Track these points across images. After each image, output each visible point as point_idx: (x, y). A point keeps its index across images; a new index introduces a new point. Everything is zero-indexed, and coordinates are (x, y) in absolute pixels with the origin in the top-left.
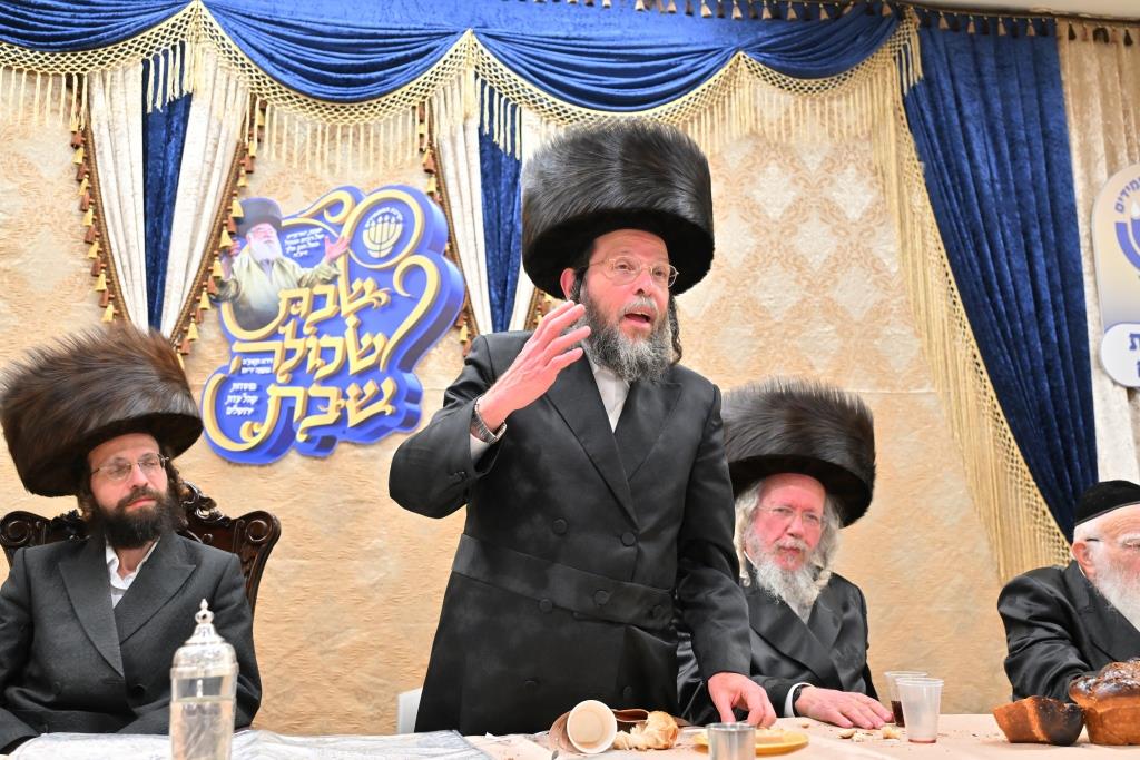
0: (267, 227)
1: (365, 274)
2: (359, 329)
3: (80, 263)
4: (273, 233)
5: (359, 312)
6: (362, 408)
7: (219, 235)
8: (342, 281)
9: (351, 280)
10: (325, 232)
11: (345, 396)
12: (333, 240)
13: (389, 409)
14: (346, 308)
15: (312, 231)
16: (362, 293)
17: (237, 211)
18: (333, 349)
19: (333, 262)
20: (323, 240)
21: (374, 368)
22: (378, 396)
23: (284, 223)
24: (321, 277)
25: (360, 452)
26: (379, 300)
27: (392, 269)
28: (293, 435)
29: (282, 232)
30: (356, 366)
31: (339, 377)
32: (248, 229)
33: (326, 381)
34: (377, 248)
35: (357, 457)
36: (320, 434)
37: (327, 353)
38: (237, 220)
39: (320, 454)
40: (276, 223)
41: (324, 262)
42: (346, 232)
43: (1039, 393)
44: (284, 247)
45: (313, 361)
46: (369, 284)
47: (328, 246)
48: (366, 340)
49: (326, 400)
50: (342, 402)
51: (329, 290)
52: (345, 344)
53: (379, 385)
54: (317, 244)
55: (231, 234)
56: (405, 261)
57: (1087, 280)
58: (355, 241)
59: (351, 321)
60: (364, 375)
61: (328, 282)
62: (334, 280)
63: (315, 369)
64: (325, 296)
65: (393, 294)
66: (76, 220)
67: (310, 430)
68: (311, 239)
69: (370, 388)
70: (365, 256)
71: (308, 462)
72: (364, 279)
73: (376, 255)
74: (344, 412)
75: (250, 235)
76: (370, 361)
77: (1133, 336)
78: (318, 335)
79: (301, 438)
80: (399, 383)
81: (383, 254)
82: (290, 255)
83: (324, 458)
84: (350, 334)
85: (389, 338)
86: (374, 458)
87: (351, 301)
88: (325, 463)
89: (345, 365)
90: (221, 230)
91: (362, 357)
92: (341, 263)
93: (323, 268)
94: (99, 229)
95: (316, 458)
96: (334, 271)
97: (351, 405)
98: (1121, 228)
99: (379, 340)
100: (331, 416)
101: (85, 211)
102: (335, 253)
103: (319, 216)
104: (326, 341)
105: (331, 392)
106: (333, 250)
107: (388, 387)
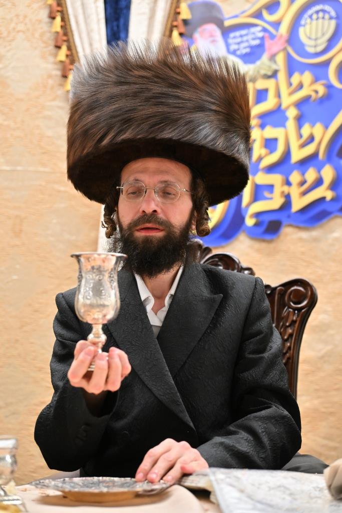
0: (212, 28)
1: (303, 68)
2: (300, 121)
3: (50, 66)
4: (218, 33)
5: (299, 104)
6: (304, 193)
7: (170, 35)
8: (282, 76)
9: (290, 74)
10: (265, 30)
11: (288, 183)
12: (272, 37)
13: (329, 195)
14: (287, 100)
15: (253, 30)
16: (300, 86)
17: (185, 14)
18: (276, 140)
19: (273, 58)
20: (262, 39)
21: (313, 157)
22: (319, 182)
23: (227, 23)
24: (263, 72)
25: (304, 235)
26: (316, 92)
27: (327, 63)
28: (242, 219)
29: (226, 32)
30: (297, 155)
31: (282, 165)
32: (195, 29)
33: (271, 169)
34: (312, 43)
35: (301, 239)
36: (267, 218)
37: (270, 144)
38: (185, 22)
39: (268, 237)
40: (219, 23)
41: (265, 58)
42: (284, 29)
44: (228, 45)
45: (258, 151)
46: (307, 77)
47: (268, 43)
48: (306, 130)
49: (270, 188)
50: (286, 189)
51: (270, 84)
52: (286, 134)
53: (319, 171)
54: (257, 42)
55: (181, 34)
56: (339, 55)
58: (293, 38)
59: (292, 113)
60: (305, 163)
61: (268, 77)
62: (274, 74)
63: (260, 159)
64: (266, 91)
65: (329, 87)
66: (45, 28)
67: (257, 215)
68: (252, 37)
69: (311, 175)
70: (301, 51)
71: (257, 245)
72: (302, 73)
73: (311, 50)
74: (288, 197)
75: (197, 35)
76: (310, 150)
78: (262, 126)
79: (250, 222)
80: (339, 170)
81: (320, 49)
82: (234, 53)
83: (270, 242)
84: (291, 124)
85: (326, 127)
86: (316, 240)
87: (291, 94)
88: (272, 246)
89: (287, 154)
90: (171, 31)
91: (303, 146)
92: (280, 58)
93: (263, 64)
94: (65, 34)
95: (264, 241)
96: (274, 67)
97: (295, 192)
99: (318, 130)
100: (276, 202)
101: (54, 18)
102: (275, 49)
103: (258, 15)
104: (270, 132)
105: (276, 179)
106: (272, 46)
107: (328, 173)
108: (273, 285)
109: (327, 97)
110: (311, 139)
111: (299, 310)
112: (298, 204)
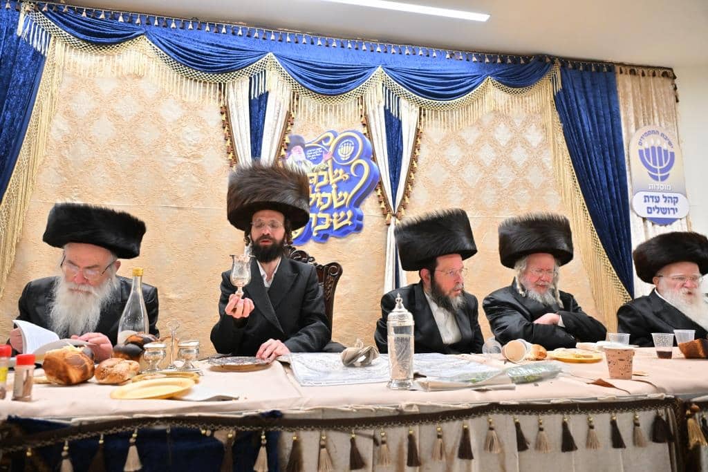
0: (299, 147)
1: (339, 167)
2: (337, 190)
3: (225, 162)
4: (302, 150)
5: (337, 183)
6: (339, 222)
7: (280, 151)
8: (330, 170)
9: (334, 169)
10: (323, 149)
11: (332, 217)
12: (326, 153)
13: (350, 223)
14: (332, 181)
15: (317, 149)
16: (338, 175)
17: (287, 140)
18: (327, 198)
19: (326, 162)
20: (322, 153)
21: (344, 206)
22: (346, 217)
23: (306, 146)
24: (321, 168)
25: (338, 240)
26: (345, 178)
27: (350, 165)
28: (311, 233)
29: (306, 149)
30: (336, 205)
31: (329, 209)
32: (291, 148)
33: (325, 211)
34: (344, 156)
35: (337, 242)
36: (322, 233)
37: (324, 199)
38: (287, 144)
39: (323, 241)
40: (303, 145)
41: (323, 162)
42: (331, 149)
43: (609, 219)
44: (306, 155)
45: (319, 203)
46: (341, 171)
47: (324, 155)
48: (340, 194)
49: (324, 219)
50: (331, 220)
51: (325, 173)
52: (332, 196)
53: (346, 213)
54: (319, 154)
55: (285, 150)
56: (355, 162)
57: (628, 173)
58: (335, 153)
59: (334, 186)
60: (339, 209)
61: (325, 170)
62: (327, 169)
63: (320, 206)
64: (323, 176)
65: (351, 175)
66: (222, 143)
67: (318, 231)
68: (317, 152)
69: (342, 214)
70: (339, 159)
71: (318, 245)
72: (339, 169)
73: (343, 159)
74: (332, 223)
75: (292, 150)
76: (342, 203)
77: (645, 196)
78: (321, 192)
79: (315, 234)
80: (354, 212)
81: (346, 159)
82: (309, 159)
83: (323, 243)
84: (334, 192)
85: (349, 193)
86: (344, 243)
87: (334, 178)
88: (325, 245)
89: (332, 205)
90: (281, 148)
91: (339, 201)
92: (329, 162)
93: (322, 164)
94: (232, 147)
95: (320, 243)
96: (327, 166)
97: (335, 221)
98: (641, 152)
99: (345, 194)
100: (326, 226)
101: (227, 140)
102: (327, 158)
103: (320, 143)
104: (324, 195)
105: (326, 216)
106: (326, 157)
107: (349, 214)
108: (323, 265)
109: (349, 180)
110: (343, 198)
111: (334, 276)
112: (336, 227)
